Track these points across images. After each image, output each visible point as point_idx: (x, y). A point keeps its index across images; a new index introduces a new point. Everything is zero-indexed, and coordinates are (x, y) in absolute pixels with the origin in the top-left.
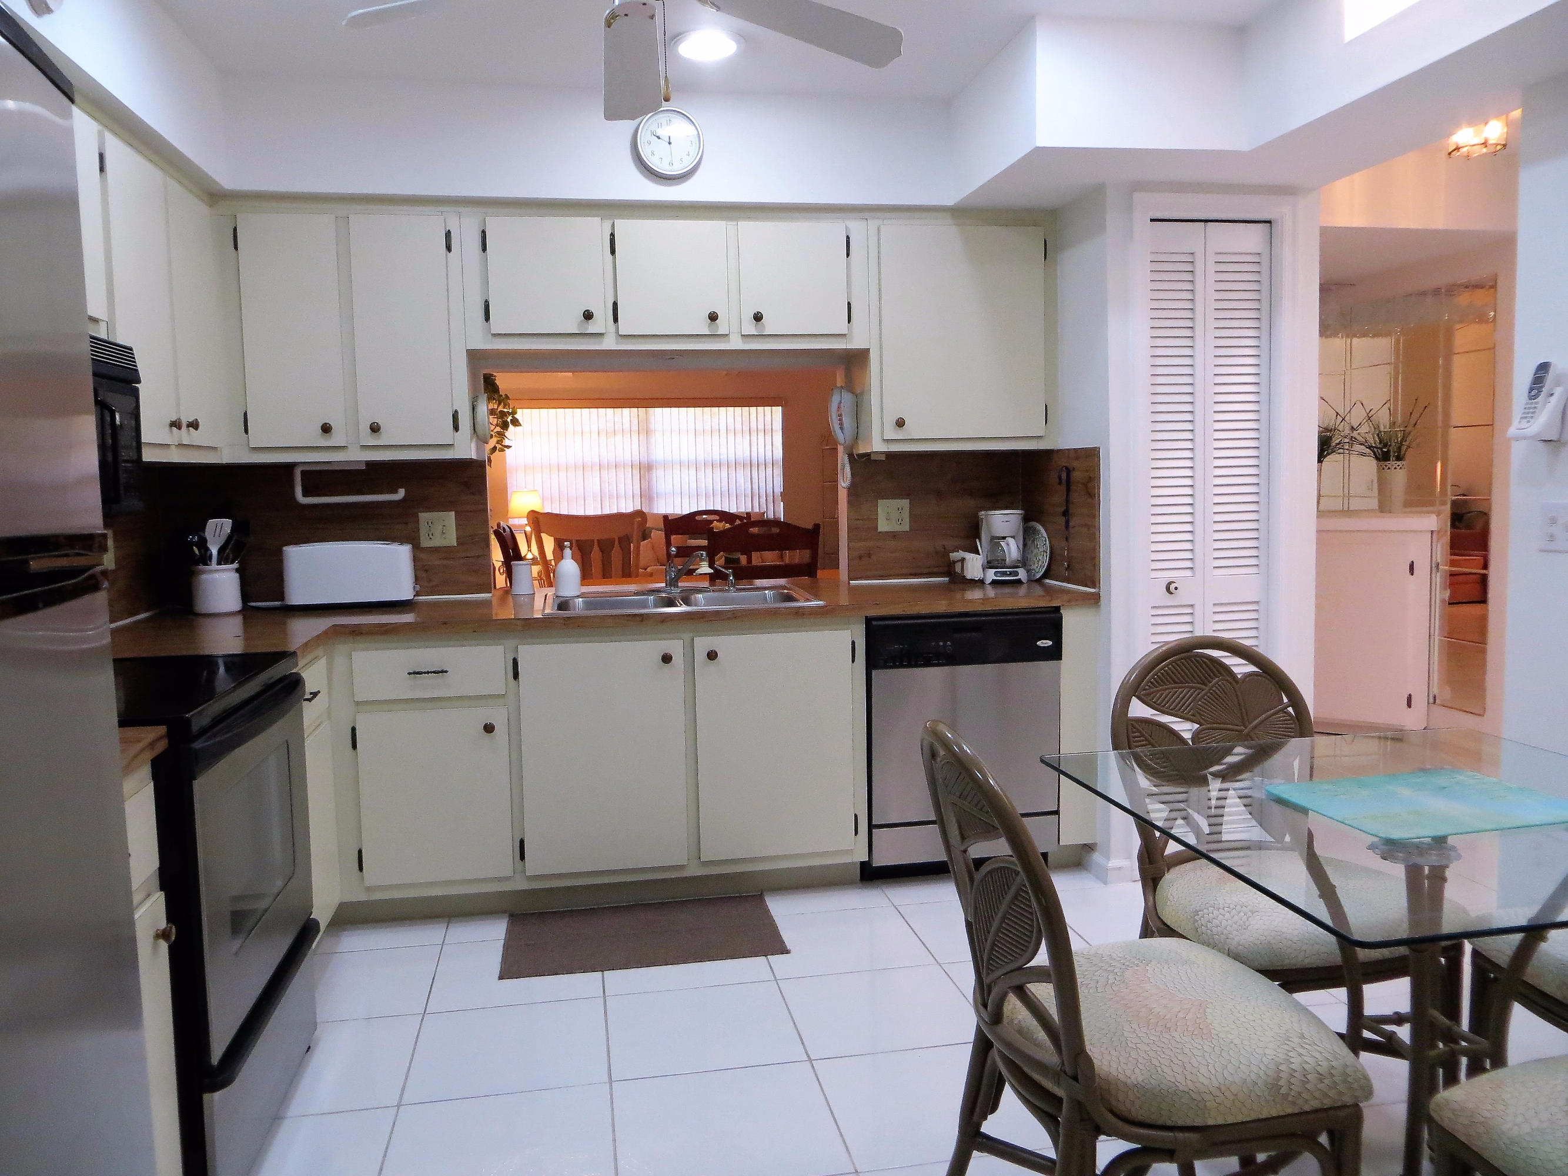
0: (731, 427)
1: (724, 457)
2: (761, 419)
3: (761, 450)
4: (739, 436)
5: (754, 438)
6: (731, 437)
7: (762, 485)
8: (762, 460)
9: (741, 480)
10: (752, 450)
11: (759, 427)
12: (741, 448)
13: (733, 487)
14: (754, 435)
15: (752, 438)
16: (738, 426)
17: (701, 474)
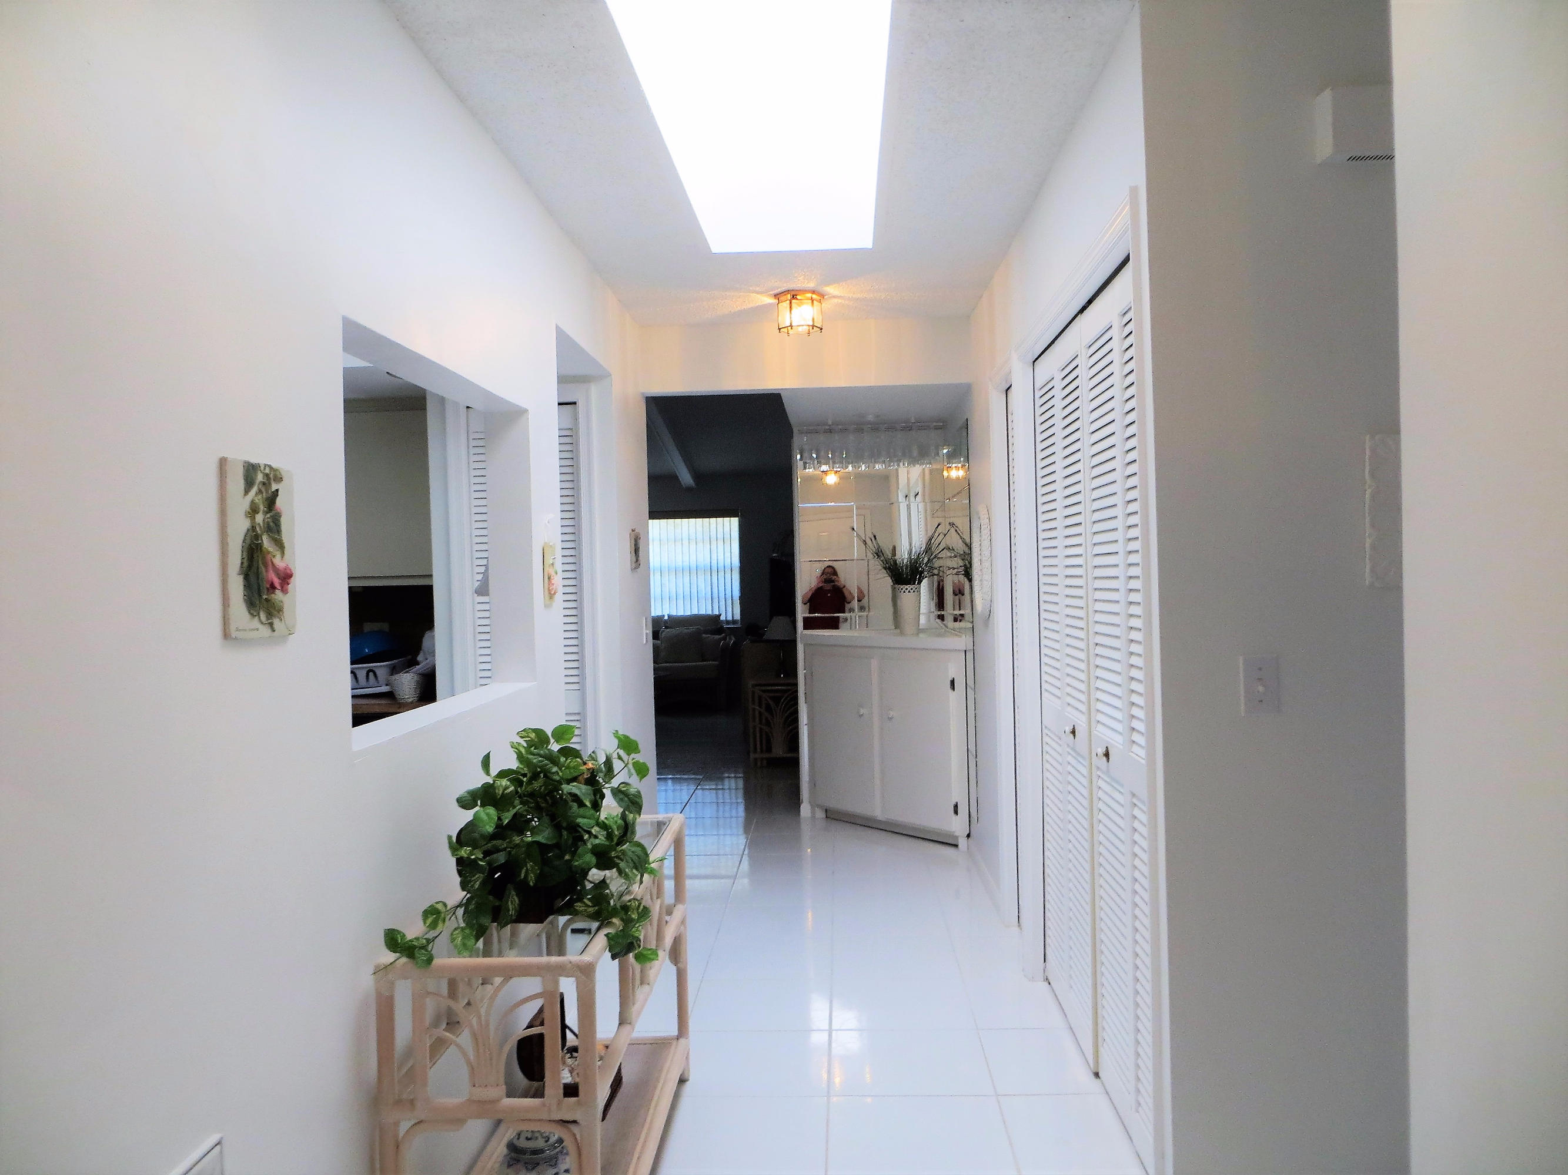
0: (693, 536)
1: (686, 564)
2: (720, 529)
3: (721, 557)
4: (700, 545)
5: (714, 547)
6: (693, 546)
7: (722, 588)
8: (721, 565)
9: (702, 586)
10: (712, 557)
11: (718, 536)
12: (701, 556)
13: (694, 591)
14: (714, 543)
15: (712, 547)
16: (700, 536)
17: (666, 579)
